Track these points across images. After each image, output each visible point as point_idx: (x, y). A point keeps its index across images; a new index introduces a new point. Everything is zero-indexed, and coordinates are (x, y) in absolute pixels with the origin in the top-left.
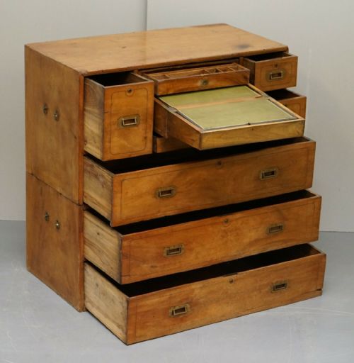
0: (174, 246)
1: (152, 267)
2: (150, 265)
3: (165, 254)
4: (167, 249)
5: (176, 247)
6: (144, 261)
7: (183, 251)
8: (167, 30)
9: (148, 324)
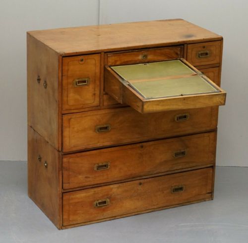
0: (102, 163)
1: (86, 177)
2: (85, 176)
3: (96, 169)
4: (96, 165)
5: (104, 164)
6: (80, 174)
7: (109, 167)
8: (136, 23)
9: (78, 212)
